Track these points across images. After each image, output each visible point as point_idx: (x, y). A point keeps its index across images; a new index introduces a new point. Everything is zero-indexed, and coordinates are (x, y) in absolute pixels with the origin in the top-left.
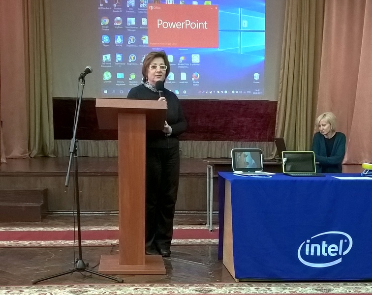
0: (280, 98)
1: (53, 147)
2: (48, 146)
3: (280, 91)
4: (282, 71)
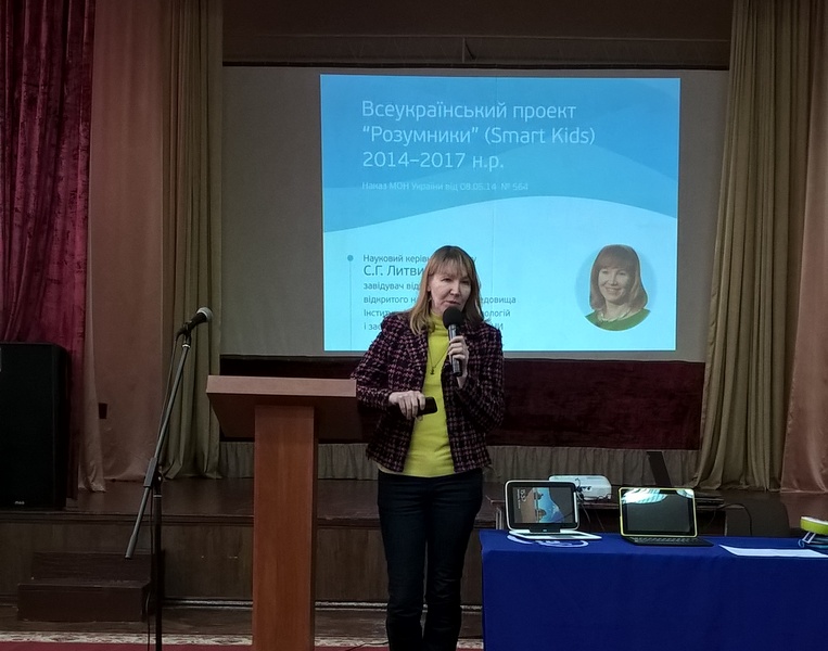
0: (710, 356)
1: (217, 459)
2: (206, 454)
3: (711, 341)
4: (714, 300)
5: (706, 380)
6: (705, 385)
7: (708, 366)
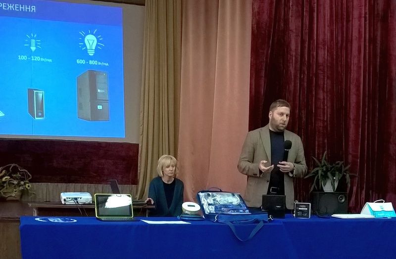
0: (141, 140)
3: (141, 134)
4: (142, 114)
5: (140, 152)
6: (139, 154)
7: (140, 145)
